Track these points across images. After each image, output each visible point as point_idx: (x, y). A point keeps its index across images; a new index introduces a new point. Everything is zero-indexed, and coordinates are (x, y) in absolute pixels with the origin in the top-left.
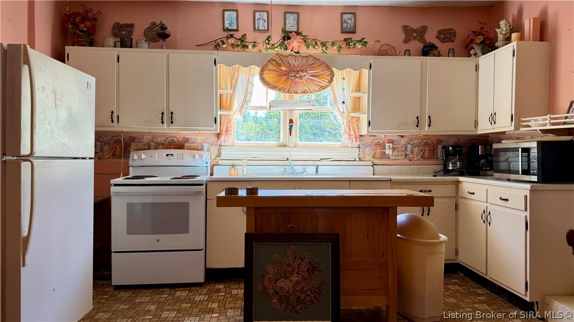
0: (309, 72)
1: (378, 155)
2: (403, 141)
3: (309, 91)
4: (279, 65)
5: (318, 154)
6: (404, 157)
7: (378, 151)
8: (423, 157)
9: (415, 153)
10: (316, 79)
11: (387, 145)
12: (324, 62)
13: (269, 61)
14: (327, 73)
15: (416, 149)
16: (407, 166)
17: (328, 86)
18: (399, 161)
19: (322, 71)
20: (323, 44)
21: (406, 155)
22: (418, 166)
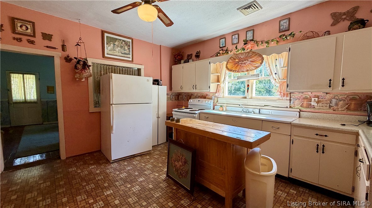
0: (249, 60)
1: (305, 105)
2: (328, 96)
3: (250, 70)
4: (235, 59)
5: (263, 103)
6: (328, 108)
7: (305, 103)
8: (348, 109)
9: (340, 106)
10: (253, 63)
11: (313, 99)
12: (258, 53)
13: (230, 58)
14: (259, 59)
15: (341, 102)
16: (330, 114)
17: (260, 66)
18: (323, 110)
19: (256, 58)
20: (267, 42)
21: (330, 107)
22: (341, 115)
